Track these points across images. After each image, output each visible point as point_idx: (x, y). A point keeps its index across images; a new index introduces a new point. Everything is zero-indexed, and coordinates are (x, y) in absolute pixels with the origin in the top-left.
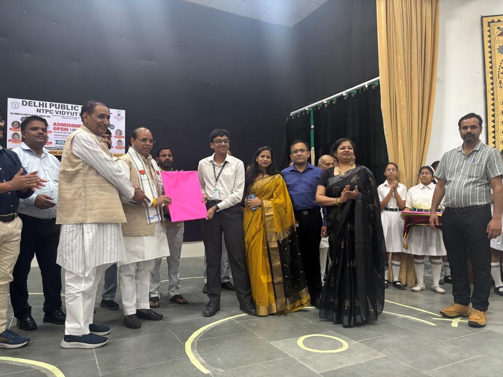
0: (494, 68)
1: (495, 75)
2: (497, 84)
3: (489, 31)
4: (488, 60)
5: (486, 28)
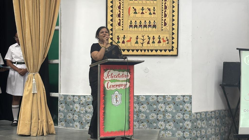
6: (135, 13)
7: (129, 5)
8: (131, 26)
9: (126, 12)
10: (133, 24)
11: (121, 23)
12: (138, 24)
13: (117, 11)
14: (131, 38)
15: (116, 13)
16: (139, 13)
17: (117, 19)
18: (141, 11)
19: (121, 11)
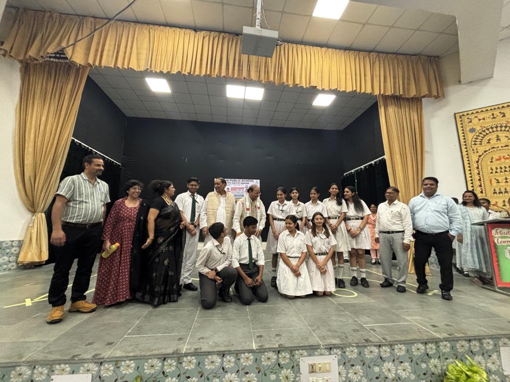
0: (467, 142)
1: (469, 146)
2: (471, 152)
3: (461, 121)
4: (462, 138)
5: (458, 120)
6: (498, 182)
7: (489, 177)
8: (495, 193)
9: (487, 183)
10: (498, 191)
11: (484, 192)
12: (503, 190)
13: (478, 183)
14: (497, 202)
15: (477, 185)
16: (502, 182)
17: (479, 189)
18: (505, 181)
19: (482, 182)
